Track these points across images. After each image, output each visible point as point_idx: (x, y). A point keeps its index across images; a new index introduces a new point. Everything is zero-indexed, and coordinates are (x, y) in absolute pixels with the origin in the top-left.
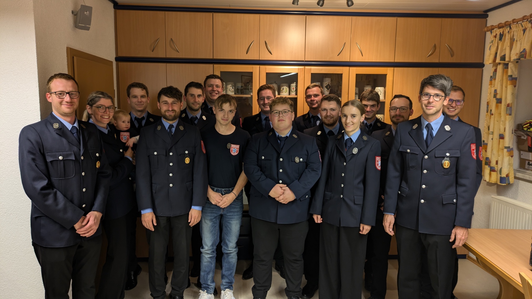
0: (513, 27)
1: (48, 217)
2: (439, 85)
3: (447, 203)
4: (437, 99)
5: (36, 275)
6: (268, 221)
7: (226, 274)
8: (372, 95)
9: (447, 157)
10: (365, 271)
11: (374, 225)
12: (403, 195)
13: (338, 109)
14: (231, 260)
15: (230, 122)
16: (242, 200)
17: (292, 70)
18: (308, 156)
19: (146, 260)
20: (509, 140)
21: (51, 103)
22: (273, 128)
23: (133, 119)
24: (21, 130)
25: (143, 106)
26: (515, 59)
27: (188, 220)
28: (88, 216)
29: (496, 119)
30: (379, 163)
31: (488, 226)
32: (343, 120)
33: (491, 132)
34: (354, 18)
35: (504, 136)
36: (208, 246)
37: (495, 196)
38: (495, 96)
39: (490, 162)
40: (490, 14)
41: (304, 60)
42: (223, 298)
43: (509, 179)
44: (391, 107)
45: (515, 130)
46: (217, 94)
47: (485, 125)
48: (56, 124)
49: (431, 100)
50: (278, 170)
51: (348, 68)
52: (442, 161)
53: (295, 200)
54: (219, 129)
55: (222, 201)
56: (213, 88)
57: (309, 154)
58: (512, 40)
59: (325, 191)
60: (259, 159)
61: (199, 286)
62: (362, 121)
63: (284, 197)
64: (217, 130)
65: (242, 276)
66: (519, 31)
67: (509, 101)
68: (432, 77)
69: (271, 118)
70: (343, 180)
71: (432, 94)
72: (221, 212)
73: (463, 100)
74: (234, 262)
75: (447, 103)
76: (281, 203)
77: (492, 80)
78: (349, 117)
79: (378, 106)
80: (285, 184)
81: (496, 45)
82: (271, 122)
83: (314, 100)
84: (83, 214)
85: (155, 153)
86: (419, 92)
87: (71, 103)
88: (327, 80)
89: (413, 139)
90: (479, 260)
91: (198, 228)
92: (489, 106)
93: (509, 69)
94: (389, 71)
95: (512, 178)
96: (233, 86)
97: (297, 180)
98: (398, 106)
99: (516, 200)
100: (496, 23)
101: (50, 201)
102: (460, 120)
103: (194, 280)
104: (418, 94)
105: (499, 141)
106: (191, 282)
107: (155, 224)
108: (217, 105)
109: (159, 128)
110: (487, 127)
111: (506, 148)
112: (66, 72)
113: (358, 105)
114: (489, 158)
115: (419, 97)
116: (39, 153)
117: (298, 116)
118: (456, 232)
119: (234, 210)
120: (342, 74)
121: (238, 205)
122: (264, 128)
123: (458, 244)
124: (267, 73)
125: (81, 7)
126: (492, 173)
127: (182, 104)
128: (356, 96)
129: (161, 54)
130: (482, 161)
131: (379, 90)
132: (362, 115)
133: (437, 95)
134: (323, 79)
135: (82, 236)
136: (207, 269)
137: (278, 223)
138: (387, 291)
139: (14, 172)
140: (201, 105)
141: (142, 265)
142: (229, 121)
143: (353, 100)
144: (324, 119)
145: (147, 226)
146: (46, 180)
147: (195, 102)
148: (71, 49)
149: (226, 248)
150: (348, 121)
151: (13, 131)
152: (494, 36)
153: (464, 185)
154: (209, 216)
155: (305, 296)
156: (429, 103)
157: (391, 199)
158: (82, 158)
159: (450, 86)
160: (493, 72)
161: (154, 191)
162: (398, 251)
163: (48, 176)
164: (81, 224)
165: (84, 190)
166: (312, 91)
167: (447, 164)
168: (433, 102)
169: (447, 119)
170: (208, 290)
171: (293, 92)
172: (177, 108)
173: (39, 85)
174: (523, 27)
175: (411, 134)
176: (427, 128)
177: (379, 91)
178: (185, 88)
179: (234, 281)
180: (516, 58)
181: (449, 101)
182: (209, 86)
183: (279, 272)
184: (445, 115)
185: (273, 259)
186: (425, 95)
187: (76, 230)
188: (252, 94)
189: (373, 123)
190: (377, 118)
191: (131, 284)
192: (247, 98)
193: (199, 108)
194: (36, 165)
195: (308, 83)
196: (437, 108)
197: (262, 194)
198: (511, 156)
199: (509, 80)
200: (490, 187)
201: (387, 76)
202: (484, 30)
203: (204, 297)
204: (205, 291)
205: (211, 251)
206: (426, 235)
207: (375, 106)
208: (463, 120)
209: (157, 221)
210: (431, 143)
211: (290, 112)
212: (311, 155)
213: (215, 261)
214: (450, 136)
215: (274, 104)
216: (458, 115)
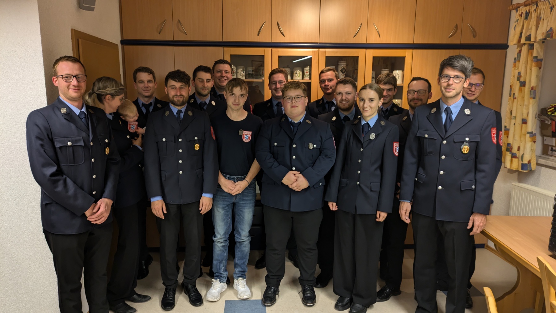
0: (540, 5)
1: (58, 204)
2: (459, 66)
3: (464, 189)
4: (457, 81)
5: (47, 263)
6: (280, 209)
7: (238, 263)
8: (388, 78)
9: (467, 142)
10: (380, 261)
11: (391, 212)
12: (419, 182)
13: (354, 93)
14: (244, 249)
17: (306, 53)
18: (322, 142)
19: (157, 250)
20: (532, 125)
21: (58, 87)
22: (285, 113)
23: (141, 106)
24: (28, 115)
25: (150, 91)
27: (199, 208)
28: (99, 203)
29: (519, 103)
30: (397, 149)
31: (508, 214)
32: (360, 104)
33: (514, 117)
35: (527, 120)
36: (220, 235)
37: (516, 183)
38: (519, 79)
39: (512, 148)
41: (318, 42)
42: (236, 287)
43: (530, 166)
44: (409, 90)
45: (538, 115)
46: (226, 80)
47: (507, 110)
48: (64, 109)
49: (451, 82)
50: (291, 157)
51: (365, 50)
52: (461, 147)
53: (309, 187)
54: (231, 115)
55: (235, 189)
56: (222, 74)
57: (323, 140)
58: (539, 19)
59: (341, 178)
60: (271, 146)
61: (212, 275)
62: (380, 105)
63: (298, 184)
64: (229, 116)
65: (254, 267)
66: (546, 8)
67: (533, 84)
68: (452, 57)
69: (283, 103)
70: (360, 166)
71: (452, 76)
72: (234, 200)
73: (483, 84)
74: (247, 251)
75: (467, 86)
76: (294, 190)
77: (516, 62)
78: (367, 101)
79: (394, 91)
80: (298, 171)
81: (522, 24)
82: (284, 108)
83: (328, 85)
84: (94, 201)
85: (164, 140)
86: (438, 74)
87: (78, 88)
88: (343, 63)
89: (431, 124)
90: (498, 248)
91: (210, 215)
92: (512, 90)
93: (535, 50)
94: (407, 54)
95: (534, 164)
96: (244, 70)
97: (311, 167)
98: (416, 89)
99: (537, 187)
101: (60, 188)
102: (479, 103)
103: (206, 269)
105: (522, 126)
106: (203, 271)
107: (165, 212)
108: (228, 89)
109: (167, 113)
110: (509, 112)
111: (528, 133)
112: (71, 54)
113: (376, 89)
114: (510, 144)
115: (438, 79)
116: (48, 139)
117: (312, 101)
118: (475, 218)
119: (247, 198)
120: (358, 57)
121: (251, 193)
122: (276, 114)
123: (476, 231)
124: (279, 57)
126: (514, 159)
127: (190, 89)
128: (373, 79)
129: (168, 37)
130: (502, 146)
131: (397, 73)
132: (380, 99)
133: (457, 77)
134: (338, 63)
135: (93, 224)
136: (219, 258)
137: (291, 211)
138: (403, 280)
139: (22, 159)
140: (210, 89)
141: (152, 255)
142: (240, 106)
143: (370, 84)
144: (339, 104)
145: (157, 214)
146: (55, 166)
147: (204, 87)
148: (75, 30)
149: (238, 237)
150: (366, 106)
151: (19, 117)
152: (520, 14)
153: (483, 171)
154: (221, 204)
155: (319, 285)
156: (449, 85)
157: (408, 187)
158: (91, 144)
159: (470, 67)
160: (518, 54)
161: (163, 179)
162: (415, 239)
163: (58, 163)
164: (91, 211)
165: (94, 177)
166: (326, 76)
167: (466, 149)
168: (452, 84)
169: (467, 103)
170: (221, 279)
171: (306, 76)
172: (186, 93)
173: (44, 68)
174: (550, 4)
175: (429, 118)
176: (446, 111)
178: (193, 73)
179: (247, 270)
180: (542, 38)
181: (469, 84)
182: (218, 72)
183: (293, 261)
184: (465, 99)
185: (286, 249)
186: (444, 77)
187: (87, 218)
188: (263, 79)
189: (389, 108)
190: (394, 103)
191: (143, 273)
192: (258, 83)
193: (208, 93)
194: (45, 151)
195: (323, 67)
196: (457, 91)
197: (275, 182)
198: (533, 142)
199: (534, 62)
200: (511, 174)
201: (406, 58)
202: (509, 8)
203: (217, 285)
204: (218, 279)
205: (224, 239)
206: (443, 222)
207: (392, 90)
208: (482, 104)
209: (168, 209)
210: (450, 127)
211: (303, 98)
212: (325, 141)
213: (228, 250)
214: (470, 119)
215: (286, 89)
216: (478, 99)
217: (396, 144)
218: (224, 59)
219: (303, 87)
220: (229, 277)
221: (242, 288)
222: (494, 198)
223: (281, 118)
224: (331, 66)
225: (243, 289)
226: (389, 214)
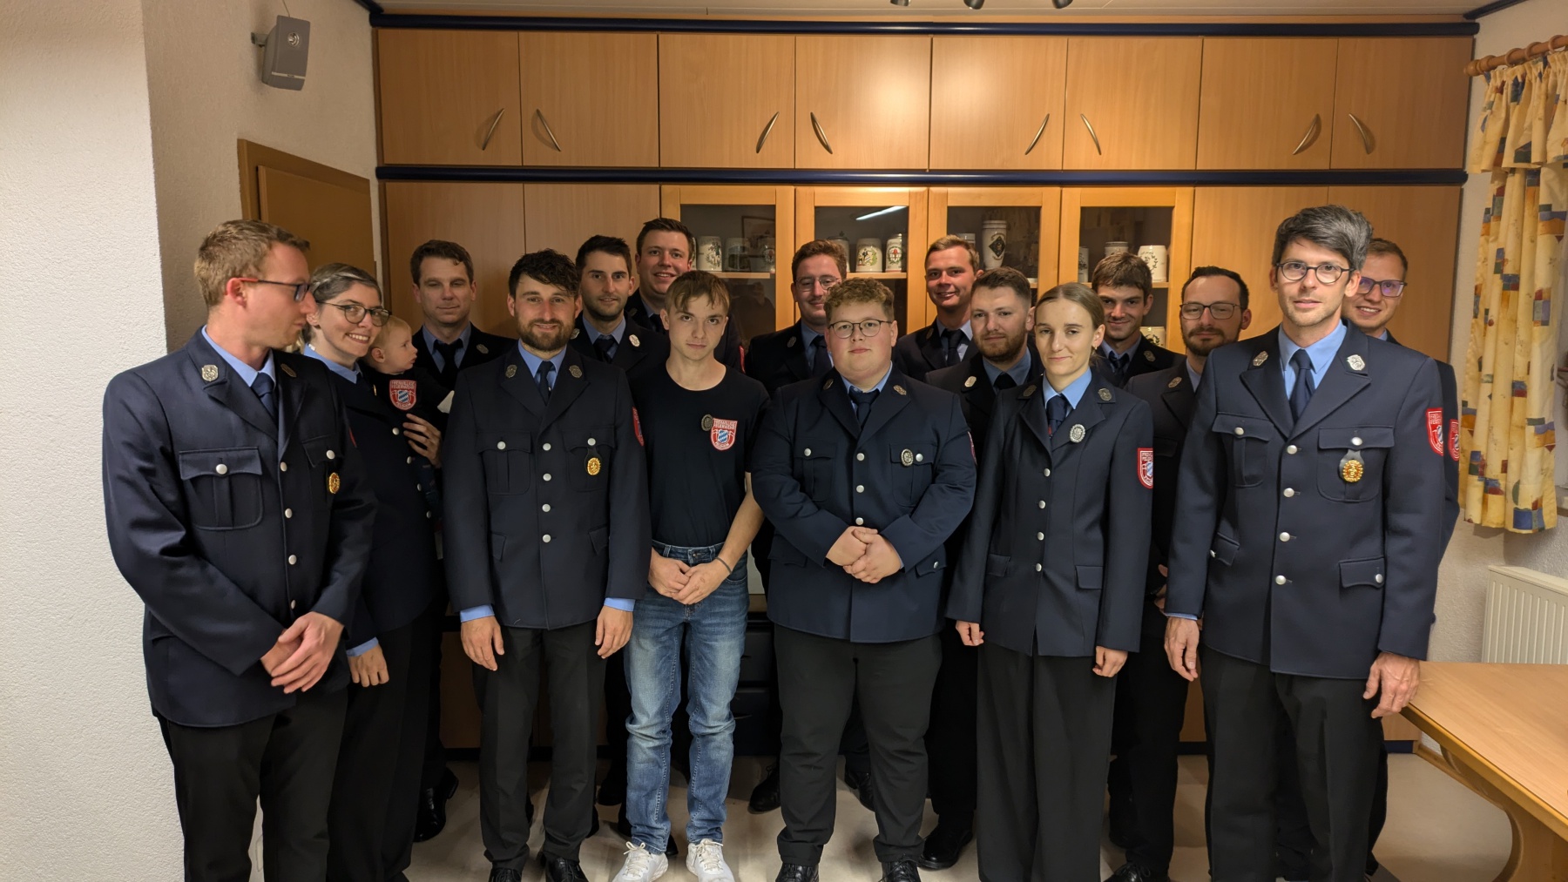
0: (1554, 61)
2: (1331, 236)
3: (1352, 584)
4: (1327, 279)
6: (822, 635)
7: (701, 795)
8: (1126, 269)
9: (1355, 448)
10: (1109, 789)
11: (1136, 649)
12: (1222, 562)
13: (1024, 310)
14: (715, 755)
15: (712, 354)
16: (746, 581)
17: (891, 198)
18: (938, 447)
19: (471, 756)
20: (1542, 400)
22: (835, 368)
23: (431, 349)
25: (458, 310)
26: (1561, 156)
27: (595, 640)
29: (1501, 338)
30: (1148, 467)
31: (1477, 655)
32: (1042, 342)
33: (1488, 375)
34: (1075, 41)
35: (1526, 386)
36: (648, 716)
37: (1499, 566)
38: (1499, 268)
39: (1484, 466)
40: (1483, 21)
41: (926, 167)
42: (694, 866)
43: (1540, 516)
44: (1186, 302)
45: (1559, 370)
46: (672, 276)
47: (1469, 356)
48: (212, 368)
49: (1310, 282)
50: (852, 489)
51: (1057, 189)
52: (1339, 462)
53: (902, 571)
54: (679, 373)
55: (688, 586)
56: (663, 258)
57: (943, 441)
58: (1552, 100)
59: (989, 553)
60: (795, 456)
61: (625, 830)
62: (1096, 345)
63: (869, 563)
64: (674, 375)
65: (747, 804)
67: (1542, 282)
68: (1310, 212)
69: (830, 339)
70: (1043, 521)
71: (1312, 263)
72: (685, 616)
73: (1403, 281)
74: (724, 760)
75: (1355, 291)
76: (860, 580)
77: (1489, 221)
78: (1059, 333)
79: (1145, 303)
80: (872, 528)
81: (1503, 115)
82: (831, 352)
83: (949, 285)
85: (502, 446)
86: (1270, 261)
88: (995, 226)
89: (1256, 400)
90: (1450, 757)
92: (1481, 298)
93: (1543, 188)
94: (1179, 199)
95: (1551, 512)
96: (719, 247)
97: (907, 515)
98: (1205, 300)
99: (1563, 577)
100: (1501, 51)
102: (1391, 339)
103: (608, 813)
104: (1266, 265)
105: (1512, 403)
106: (599, 819)
107: (501, 652)
108: (673, 302)
109: (511, 371)
110: (1474, 361)
111: (1531, 422)
113: (1085, 299)
114: (1480, 452)
115: (1271, 275)
116: (161, 455)
117: (909, 332)
118: (1384, 670)
119: (722, 610)
120: (1039, 209)
121: (735, 595)
122: (812, 367)
123: (1389, 706)
124: (818, 210)
125: (278, 23)
126: (1491, 497)
128: (1082, 272)
129: (508, 157)
130: (1457, 462)
131: (1151, 254)
132: (1096, 326)
133: (1328, 267)
134: (983, 224)
136: (646, 783)
137: (852, 640)
138: (1176, 850)
139: (93, 502)
140: (624, 301)
141: (458, 769)
142: (707, 348)
143: (1071, 283)
144: (979, 341)
145: (476, 656)
146: (179, 529)
147: (607, 293)
148: (249, 144)
149: (699, 720)
150: (1056, 346)
151: (88, 384)
152: (1497, 88)
153: (1405, 533)
154: (649, 627)
155: (933, 861)
156: (1304, 290)
157: (1189, 575)
158: (283, 467)
159: (1363, 240)
160: (1494, 196)
161: (497, 556)
162: (1209, 727)
163: (187, 520)
165: (292, 560)
166: (943, 258)
167: (1353, 471)
168: (1314, 288)
169: (1356, 337)
170: (652, 844)
171: (893, 262)
172: (565, 314)
173: (162, 248)
175: (1246, 382)
176: (1295, 364)
177: (1150, 256)
178: (578, 254)
179: (725, 817)
180: (1561, 154)
181: (1361, 283)
182: (650, 253)
183: (857, 791)
184: (1349, 324)
185: (840, 753)
186: (1289, 267)
187: (270, 677)
188: (773, 270)
189: (1130, 353)
190: (1143, 338)
191: (429, 825)
192: (758, 283)
193: (620, 312)
194: (152, 488)
196: (1326, 307)
197: (807, 558)
198: (1547, 447)
199: (1542, 220)
200: (1484, 540)
201: (1175, 212)
202: (1465, 71)
203: (640, 862)
204: (643, 844)
205: (659, 728)
206: (1291, 679)
207: (1137, 303)
208: (1398, 340)
209: (507, 644)
210: (1306, 407)
211: (882, 324)
212: (946, 444)
213: (669, 759)
214: (1364, 385)
215: (836, 303)
216: (1387, 326)
217: (1146, 456)
218: (663, 217)
219: (884, 295)
220: (674, 836)
221: (711, 869)
222: (1438, 610)
223: (824, 382)
224: (961, 235)
225: (715, 871)
226: (1131, 656)
